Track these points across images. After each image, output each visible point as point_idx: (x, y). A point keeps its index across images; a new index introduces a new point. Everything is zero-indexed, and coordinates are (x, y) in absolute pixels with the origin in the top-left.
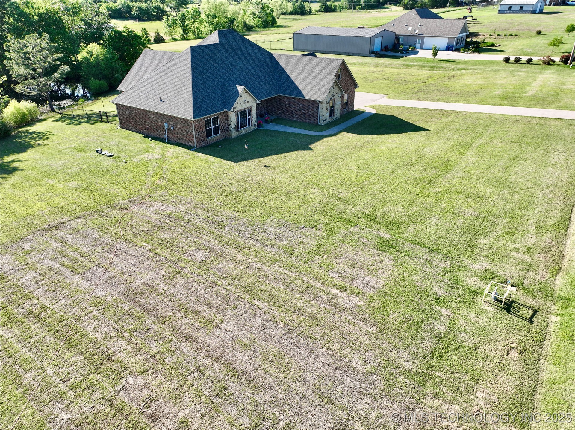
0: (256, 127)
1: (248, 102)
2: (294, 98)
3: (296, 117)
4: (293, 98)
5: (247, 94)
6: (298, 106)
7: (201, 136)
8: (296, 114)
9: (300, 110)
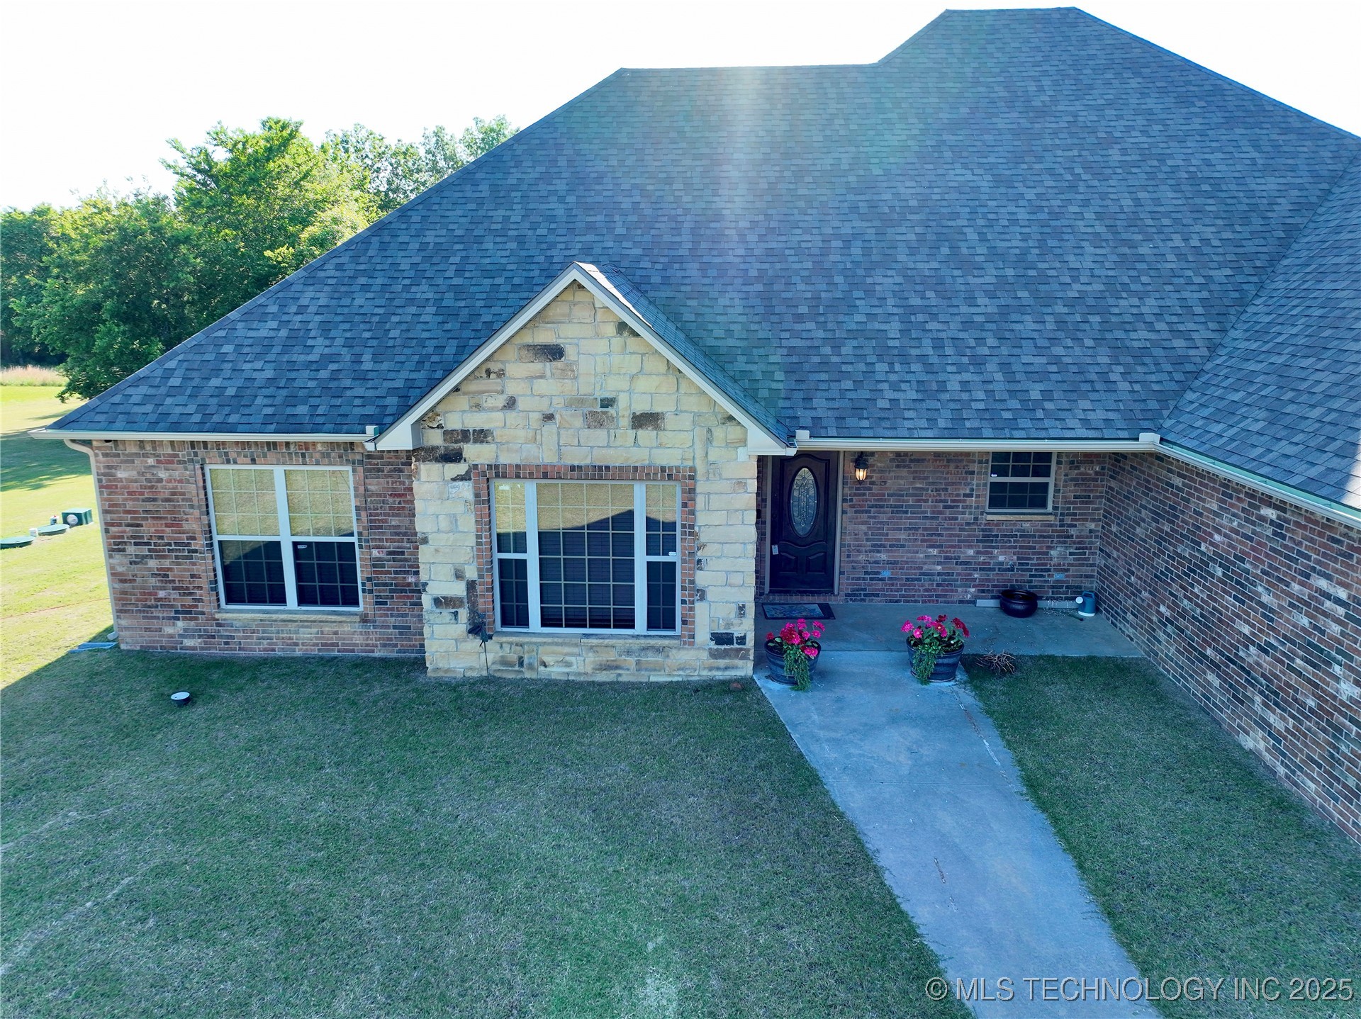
0: (745, 668)
1: (645, 420)
2: (1281, 506)
3: (1264, 724)
4: (1268, 501)
5: (632, 341)
6: (1297, 604)
7: (163, 575)
8: (1276, 696)
9: (1319, 658)
